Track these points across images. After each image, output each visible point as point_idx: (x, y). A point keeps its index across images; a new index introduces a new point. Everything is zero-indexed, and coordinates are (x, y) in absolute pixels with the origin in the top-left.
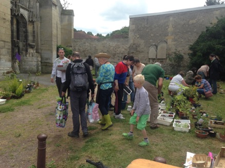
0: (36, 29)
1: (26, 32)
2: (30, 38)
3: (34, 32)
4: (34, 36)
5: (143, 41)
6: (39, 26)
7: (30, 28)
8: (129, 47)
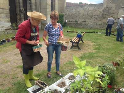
0: (37, 1)
2: (34, 7)
5: (114, 5)
7: (33, 1)
8: (103, 10)
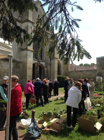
0: (48, 69)
1: (44, 71)
2: (46, 73)
3: (47, 71)
4: (47, 72)
6: (49, 68)
7: (46, 69)
